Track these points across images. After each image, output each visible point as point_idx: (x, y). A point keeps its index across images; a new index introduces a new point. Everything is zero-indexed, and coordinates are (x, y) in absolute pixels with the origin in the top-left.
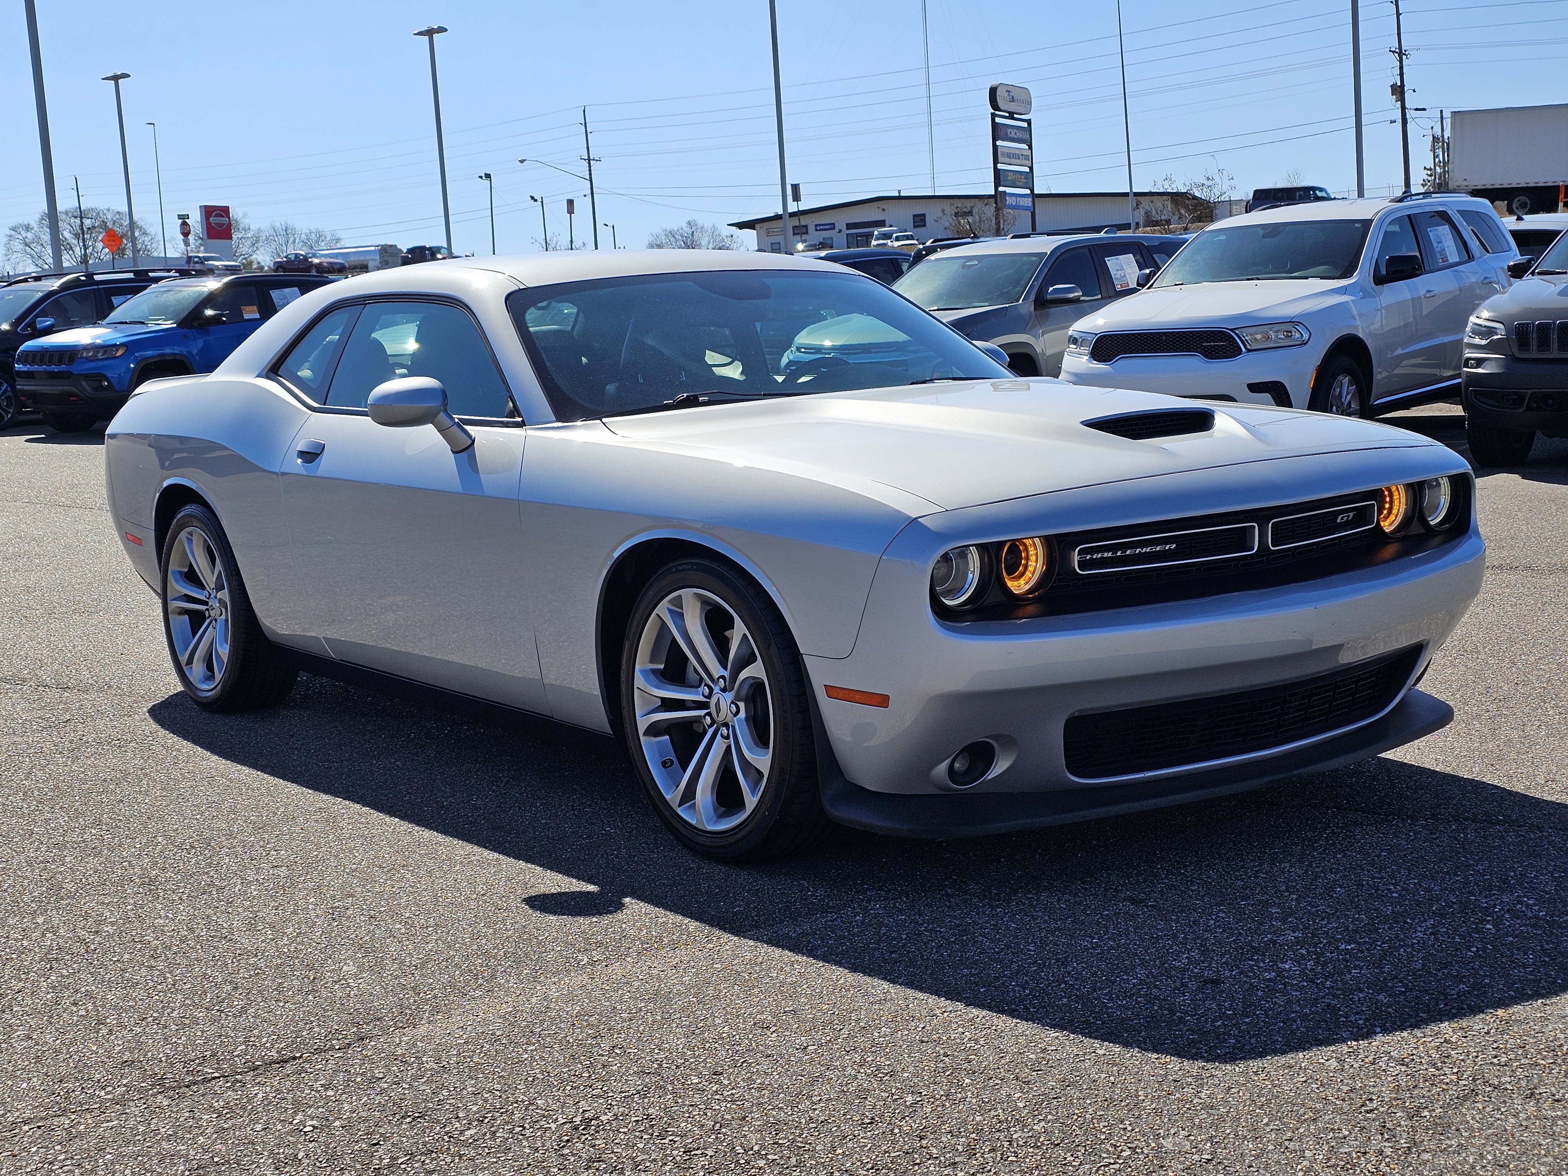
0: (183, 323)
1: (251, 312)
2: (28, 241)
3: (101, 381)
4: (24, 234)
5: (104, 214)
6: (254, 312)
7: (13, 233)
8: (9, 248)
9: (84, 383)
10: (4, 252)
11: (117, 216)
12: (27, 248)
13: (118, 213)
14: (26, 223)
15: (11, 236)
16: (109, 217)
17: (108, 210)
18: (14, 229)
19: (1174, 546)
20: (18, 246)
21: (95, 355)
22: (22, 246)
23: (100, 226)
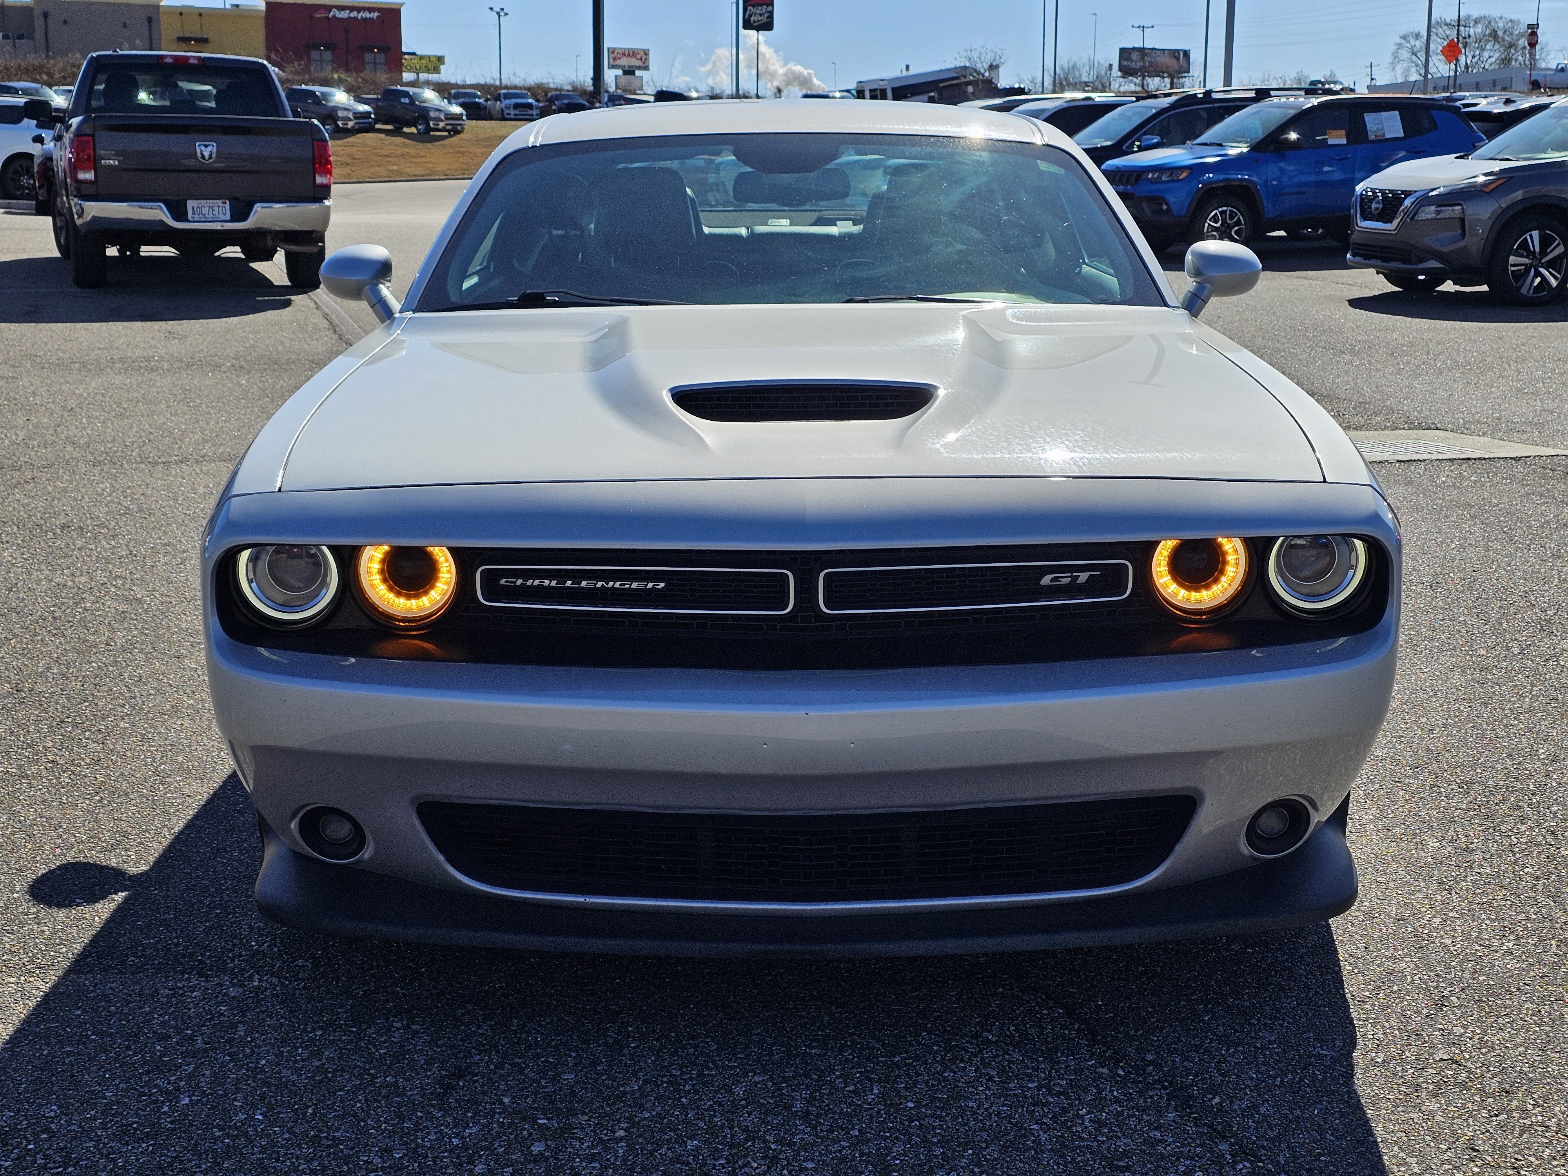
0: (1257, 148)
1: (1337, 137)
2: (1415, 49)
3: (1162, 204)
4: (1413, 42)
5: (1496, 22)
6: (1340, 137)
7: (1402, 41)
8: (1396, 56)
9: (1144, 205)
10: (1390, 61)
11: (1509, 25)
12: (1414, 57)
13: (1511, 21)
14: (1417, 31)
15: (1400, 44)
16: (1501, 25)
17: (1501, 18)
18: (1404, 38)
19: (662, 585)
20: (1405, 54)
21: (1159, 177)
22: (1409, 55)
23: (1490, 35)
